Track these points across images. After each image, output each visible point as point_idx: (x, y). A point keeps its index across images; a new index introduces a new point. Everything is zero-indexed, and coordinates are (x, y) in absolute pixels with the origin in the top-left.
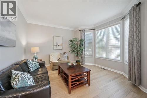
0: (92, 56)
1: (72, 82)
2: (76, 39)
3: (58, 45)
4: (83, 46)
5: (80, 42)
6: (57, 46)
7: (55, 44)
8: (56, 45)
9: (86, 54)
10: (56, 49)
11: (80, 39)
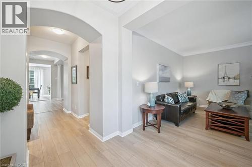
3: (229, 78)
6: (227, 79)
7: (220, 77)
8: (224, 78)
10: (224, 84)
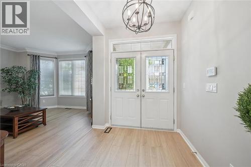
0: (53, 95)
1: (19, 124)
2: (20, 68)
4: (37, 81)
5: (29, 75)
9: (42, 93)
11: (29, 69)
